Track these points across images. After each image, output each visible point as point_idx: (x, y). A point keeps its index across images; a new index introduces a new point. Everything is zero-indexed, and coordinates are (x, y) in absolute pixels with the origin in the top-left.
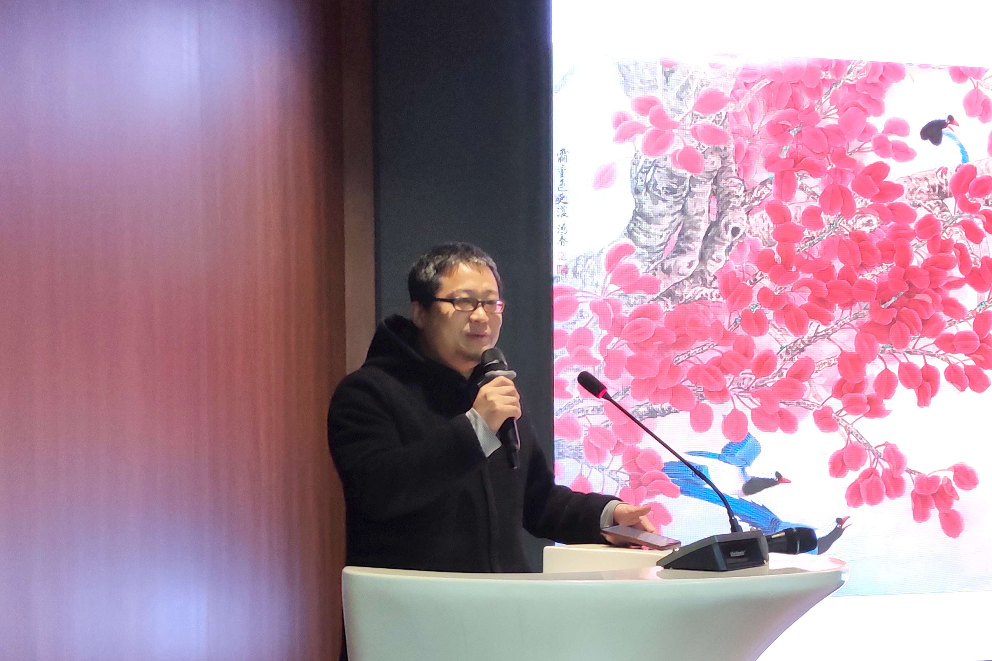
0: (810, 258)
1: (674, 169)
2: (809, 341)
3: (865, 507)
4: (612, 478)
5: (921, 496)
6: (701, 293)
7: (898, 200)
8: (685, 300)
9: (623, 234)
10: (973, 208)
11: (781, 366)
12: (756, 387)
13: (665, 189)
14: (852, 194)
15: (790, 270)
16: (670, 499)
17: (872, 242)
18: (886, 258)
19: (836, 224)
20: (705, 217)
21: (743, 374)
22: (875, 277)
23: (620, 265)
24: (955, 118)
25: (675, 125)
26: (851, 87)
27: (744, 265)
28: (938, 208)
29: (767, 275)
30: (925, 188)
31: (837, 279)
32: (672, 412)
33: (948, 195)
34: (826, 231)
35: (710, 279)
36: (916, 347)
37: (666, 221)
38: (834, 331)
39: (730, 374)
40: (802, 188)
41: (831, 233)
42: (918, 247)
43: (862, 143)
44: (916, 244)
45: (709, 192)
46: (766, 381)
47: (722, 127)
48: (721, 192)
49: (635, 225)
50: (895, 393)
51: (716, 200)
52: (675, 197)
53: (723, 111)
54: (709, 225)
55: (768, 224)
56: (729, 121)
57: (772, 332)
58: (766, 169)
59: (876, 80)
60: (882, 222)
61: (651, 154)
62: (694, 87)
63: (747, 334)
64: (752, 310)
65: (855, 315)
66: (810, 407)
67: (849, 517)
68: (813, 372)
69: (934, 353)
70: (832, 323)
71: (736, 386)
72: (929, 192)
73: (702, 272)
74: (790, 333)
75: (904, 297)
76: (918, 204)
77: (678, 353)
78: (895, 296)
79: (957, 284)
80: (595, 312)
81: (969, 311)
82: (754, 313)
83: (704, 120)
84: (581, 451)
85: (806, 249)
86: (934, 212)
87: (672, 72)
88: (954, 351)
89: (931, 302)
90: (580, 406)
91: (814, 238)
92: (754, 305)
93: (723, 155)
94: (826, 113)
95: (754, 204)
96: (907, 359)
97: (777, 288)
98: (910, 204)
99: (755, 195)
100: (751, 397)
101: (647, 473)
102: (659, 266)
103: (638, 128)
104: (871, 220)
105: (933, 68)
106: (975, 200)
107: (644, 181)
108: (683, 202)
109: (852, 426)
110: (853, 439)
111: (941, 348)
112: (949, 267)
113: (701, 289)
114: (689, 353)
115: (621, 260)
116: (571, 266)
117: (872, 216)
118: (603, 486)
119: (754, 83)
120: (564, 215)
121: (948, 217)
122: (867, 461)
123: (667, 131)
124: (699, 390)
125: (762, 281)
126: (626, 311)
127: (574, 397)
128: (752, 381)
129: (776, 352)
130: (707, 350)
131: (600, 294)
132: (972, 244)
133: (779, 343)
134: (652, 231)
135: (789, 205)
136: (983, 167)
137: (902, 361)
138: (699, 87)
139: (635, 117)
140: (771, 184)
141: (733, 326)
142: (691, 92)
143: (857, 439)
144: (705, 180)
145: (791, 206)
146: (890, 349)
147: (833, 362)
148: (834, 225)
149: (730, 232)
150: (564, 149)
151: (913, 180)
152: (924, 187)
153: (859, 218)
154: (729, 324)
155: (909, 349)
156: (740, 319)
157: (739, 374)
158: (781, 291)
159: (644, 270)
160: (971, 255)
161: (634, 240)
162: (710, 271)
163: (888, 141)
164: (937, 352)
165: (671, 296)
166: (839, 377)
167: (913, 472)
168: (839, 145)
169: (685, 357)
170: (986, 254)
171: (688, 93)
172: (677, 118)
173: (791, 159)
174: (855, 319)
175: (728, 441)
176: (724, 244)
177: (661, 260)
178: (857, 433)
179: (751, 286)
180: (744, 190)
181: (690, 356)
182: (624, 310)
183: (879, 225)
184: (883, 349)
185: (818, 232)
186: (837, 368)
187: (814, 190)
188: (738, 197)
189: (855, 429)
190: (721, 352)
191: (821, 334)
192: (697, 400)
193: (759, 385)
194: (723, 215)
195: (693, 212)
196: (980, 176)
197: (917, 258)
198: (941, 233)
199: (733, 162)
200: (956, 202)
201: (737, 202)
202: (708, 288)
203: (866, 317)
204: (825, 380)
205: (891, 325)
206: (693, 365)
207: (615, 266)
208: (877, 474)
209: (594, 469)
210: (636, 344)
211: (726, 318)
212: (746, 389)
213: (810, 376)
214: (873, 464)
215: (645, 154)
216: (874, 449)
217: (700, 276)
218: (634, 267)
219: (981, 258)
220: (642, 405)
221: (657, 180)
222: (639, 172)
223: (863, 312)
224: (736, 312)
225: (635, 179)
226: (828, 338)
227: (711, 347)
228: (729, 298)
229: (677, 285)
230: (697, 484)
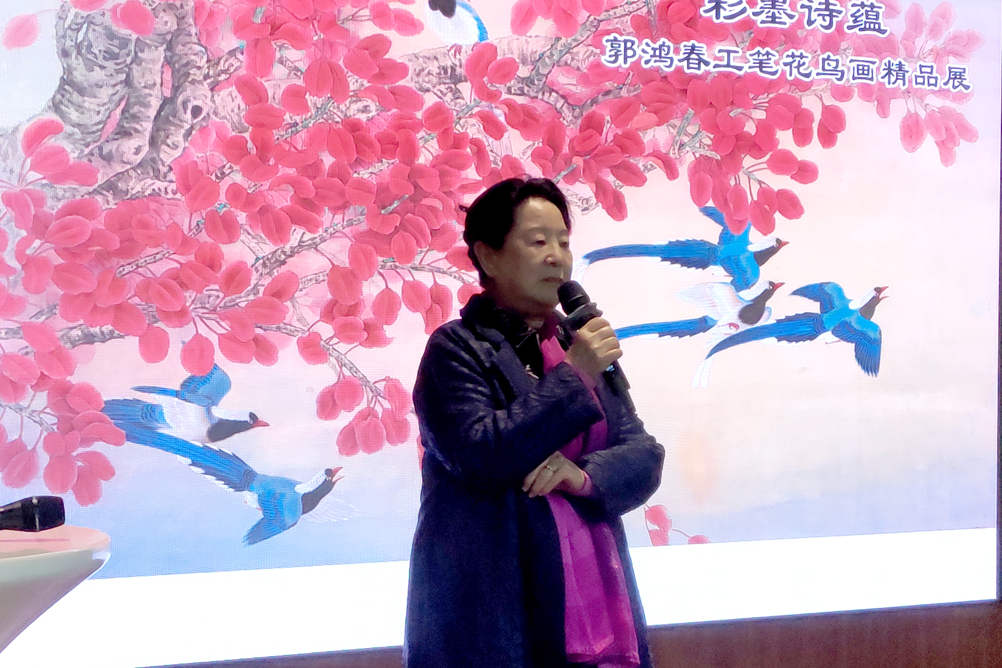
0: (293, 149)
1: (115, 28)
2: (291, 252)
3: (361, 455)
4: (33, 420)
6: (152, 187)
7: (401, 83)
8: (131, 196)
9: (47, 107)
10: (492, 97)
11: (256, 282)
12: (225, 307)
13: (102, 52)
14: (346, 73)
15: (267, 163)
17: (369, 132)
18: (386, 153)
19: (325, 109)
20: (156, 91)
21: (207, 291)
22: (373, 175)
23: (45, 146)
27: (208, 154)
28: (450, 95)
29: (239, 169)
30: (435, 70)
31: (325, 176)
32: (115, 338)
33: (463, 79)
34: (312, 117)
35: (164, 169)
36: (423, 262)
37: (105, 94)
38: (323, 240)
39: (190, 291)
40: (281, 62)
41: (319, 119)
42: (426, 141)
43: (355, 10)
44: (423, 137)
45: (162, 60)
46: (238, 301)
48: (178, 61)
49: (63, 96)
50: (398, 318)
51: (170, 70)
52: (117, 64)
54: (161, 102)
55: (239, 105)
57: (244, 238)
58: (236, 34)
60: (382, 108)
61: (83, 7)
63: (213, 241)
64: (219, 211)
65: (348, 222)
66: (294, 333)
67: (341, 468)
68: (296, 291)
69: (445, 270)
70: (321, 231)
71: (199, 306)
72: (440, 74)
73: (153, 160)
74: (267, 241)
75: (408, 200)
76: (425, 88)
77: (122, 262)
78: (399, 199)
79: (473, 187)
80: (9, 205)
82: (221, 214)
85: (286, 139)
86: (446, 99)
89: (441, 209)
91: (297, 124)
92: (221, 204)
93: (179, 14)
95: (220, 78)
96: (413, 278)
97: (251, 184)
98: (416, 88)
99: (221, 67)
100: (219, 320)
101: (80, 415)
102: (96, 151)
104: (368, 106)
106: (495, 86)
107: (75, 41)
108: (127, 70)
109: (346, 357)
110: (347, 373)
111: (454, 264)
112: (462, 167)
113: (152, 182)
114: (136, 263)
115: (44, 141)
117: (370, 101)
118: (22, 431)
121: (462, 106)
122: (364, 400)
124: (151, 309)
125: (231, 175)
126: (52, 206)
128: (219, 300)
129: (249, 264)
130: (161, 259)
131: (15, 183)
132: (491, 139)
133: (254, 253)
134: (86, 105)
135: (267, 81)
136: (506, 47)
137: (407, 279)
140: (242, 54)
141: (194, 231)
143: (351, 372)
144: (156, 44)
145: (269, 82)
146: (393, 264)
147: (322, 278)
148: (323, 110)
149: (189, 112)
151: (420, 58)
152: (434, 67)
153: (353, 102)
154: (190, 228)
155: (415, 264)
156: (203, 221)
157: (202, 291)
158: (256, 189)
159: (76, 155)
160: (490, 153)
161: (63, 115)
162: (164, 160)
163: (389, 9)
164: (449, 268)
165: (112, 189)
166: (329, 296)
168: (328, 11)
169: (132, 267)
170: (509, 153)
173: (267, 25)
174: (348, 226)
175: (189, 374)
176: (183, 127)
177: (98, 144)
178: (352, 366)
179: (217, 181)
180: (206, 59)
181: (138, 267)
182: (49, 205)
183: (378, 112)
184: (383, 264)
185: (302, 117)
186: (326, 285)
187: (297, 65)
188: (199, 68)
189: (349, 361)
190: (178, 262)
191: (307, 243)
192: (147, 322)
193: (228, 305)
194: (181, 90)
195: (140, 83)
196: (501, 58)
197: (424, 154)
198: (454, 125)
199: (193, 23)
200: (472, 88)
201: (198, 75)
202: (162, 181)
203: (362, 224)
204: (312, 300)
205: (392, 234)
206: (142, 278)
207: (37, 148)
208: (375, 416)
209: (7, 408)
210: (65, 249)
211: (186, 221)
212: (211, 309)
213: (294, 295)
214: (371, 403)
215: (75, 7)
216: (372, 385)
217: (152, 166)
218: (63, 150)
219: (502, 157)
220: (75, 328)
221: (92, 40)
222: (67, 29)
223: (359, 217)
224: (199, 212)
225: (63, 37)
226: (316, 249)
227: (166, 255)
228: (189, 194)
229: (120, 176)
230: (149, 428)
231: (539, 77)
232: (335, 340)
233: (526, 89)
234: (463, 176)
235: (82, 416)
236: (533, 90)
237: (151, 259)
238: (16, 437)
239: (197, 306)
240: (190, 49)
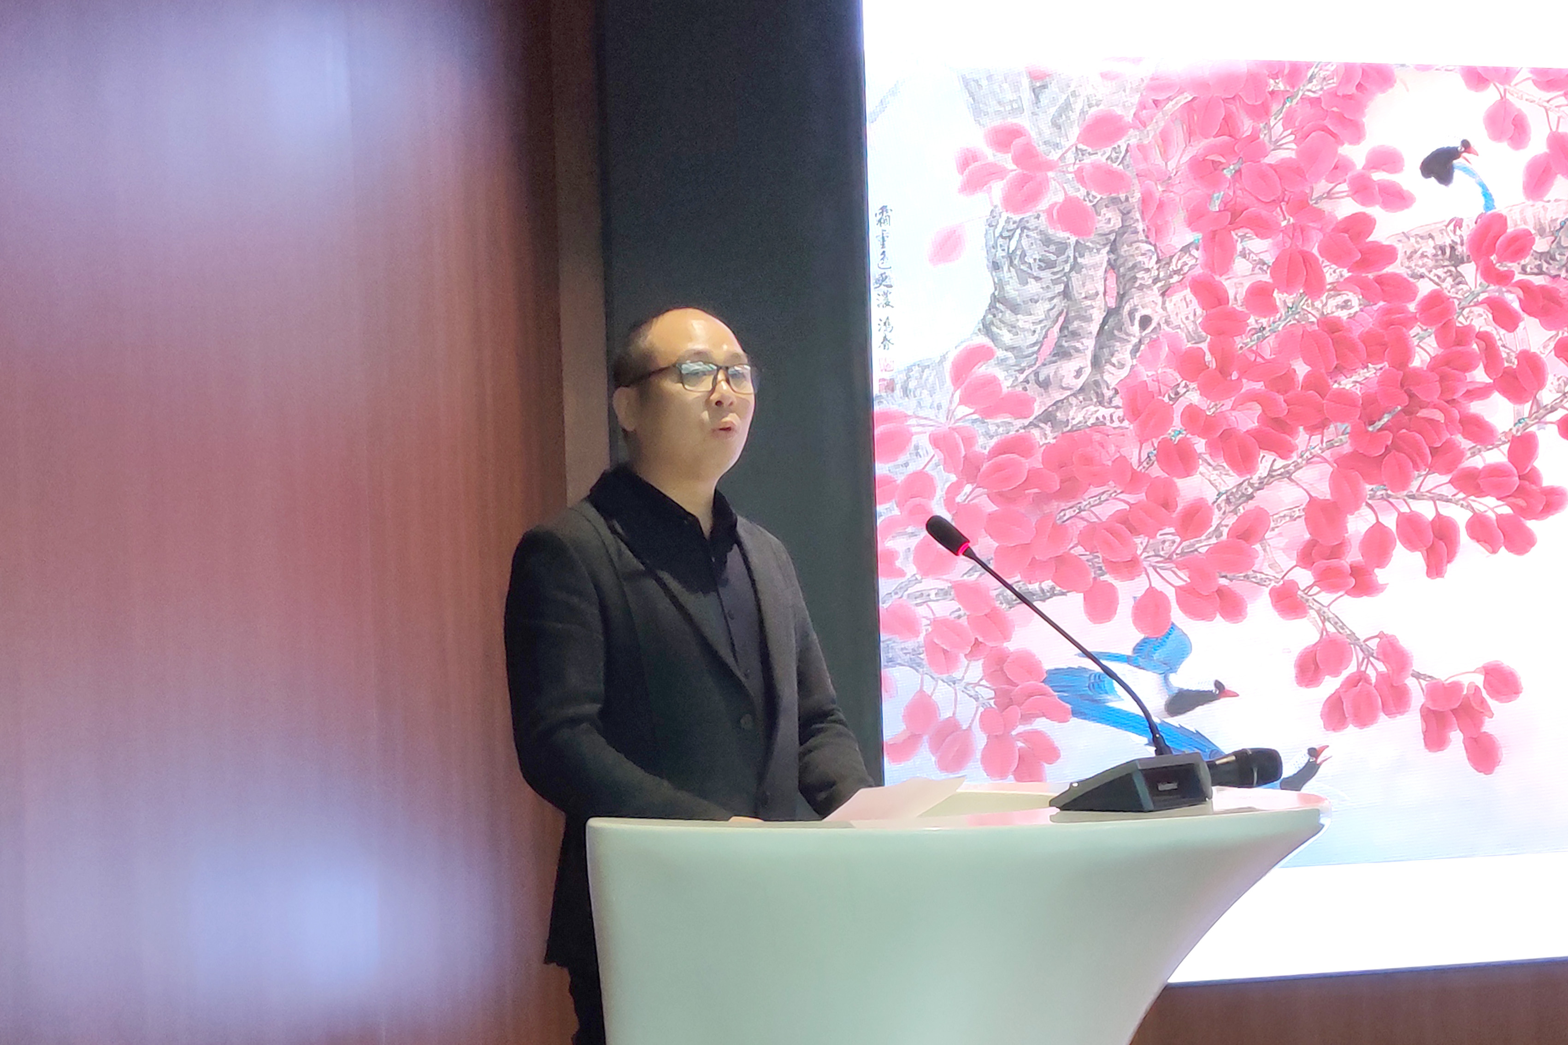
0: (1259, 359)
1: (1051, 231)
2: (1261, 483)
3: (1351, 731)
4: (968, 694)
5: (1434, 712)
6: (1095, 416)
7: (1389, 269)
8: (1072, 427)
9: (976, 330)
10: (1503, 279)
11: (1218, 522)
12: (1183, 554)
13: (1037, 261)
14: (1321, 262)
15: (1229, 378)
16: (1056, 724)
17: (1352, 333)
18: (1372, 357)
19: (1297, 308)
20: (1099, 302)
21: (1161, 535)
22: (1358, 384)
23: (975, 375)
24: (1472, 143)
25: (1050, 166)
26: (1315, 102)
27: (1159, 371)
28: (1449, 280)
29: (1195, 386)
30: (1430, 251)
31: (1300, 389)
32: (1058, 595)
33: (1465, 259)
34: (1282, 319)
35: (1108, 393)
36: (1422, 488)
37: (1040, 309)
38: (1298, 467)
39: (1142, 536)
40: (1243, 255)
41: (1290, 321)
42: (1422, 339)
43: (1333, 185)
44: (1418, 334)
45: (1105, 265)
46: (1197, 546)
47: (1121, 167)
48: (1123, 264)
49: (994, 316)
50: (1393, 558)
51: (1115, 275)
52: (1054, 273)
53: (1122, 144)
54: (1105, 314)
55: (1195, 310)
56: (1131, 157)
57: (1205, 471)
58: (1189, 226)
59: (1352, 90)
60: (1366, 302)
61: (1016, 210)
62: (1078, 106)
63: (1167, 476)
64: (1173, 438)
65: (1328, 443)
66: (1265, 581)
67: (1328, 746)
68: (1267, 531)
69: (1450, 497)
70: (1295, 457)
71: (1152, 553)
72: (1435, 255)
73: (1096, 383)
74: (1231, 472)
75: (1402, 413)
76: (1419, 274)
77: (1063, 505)
78: (1390, 412)
79: (1482, 392)
80: (937, 448)
81: (1500, 432)
82: (1176, 443)
83: (1093, 157)
84: (921, 656)
85: (1252, 347)
86: (1444, 285)
87: (1044, 87)
88: (1480, 492)
89: (1442, 421)
90: (919, 587)
91: (1264, 328)
92: (1176, 430)
93: (1124, 209)
94: (1277, 141)
95: (1172, 281)
96: (1410, 508)
97: (1210, 404)
98: (1408, 274)
99: (1173, 267)
100: (1176, 570)
101: (1019, 687)
102: (1032, 377)
103: (994, 172)
104: (1349, 301)
105: (1437, 70)
106: (1506, 266)
107: (1006, 250)
108: (1066, 280)
109: (1329, 610)
110: (1331, 629)
111: (1461, 489)
112: (1469, 367)
113: (1096, 409)
114: (1079, 506)
115: (973, 370)
116: (900, 379)
117: (1351, 294)
118: (955, 707)
119: (1169, 99)
120: (887, 304)
121: (1465, 293)
122: (1352, 662)
123: (1039, 176)
125: (1187, 395)
126: (984, 445)
127: (908, 576)
128: (1175, 545)
129: (1210, 501)
130: (1107, 500)
131: (943, 420)
132: (1503, 332)
133: (1216, 487)
134: (1020, 324)
135: (1226, 280)
136: (1517, 217)
137: (1402, 510)
138: (1086, 108)
139: (990, 155)
140: (1197, 249)
141: (1145, 463)
142: (1074, 116)
143: (1336, 628)
144: (1098, 247)
145: (1228, 281)
146: (1383, 492)
147: (1297, 514)
148: (1293, 309)
149: (1137, 323)
150: (885, 207)
151: (1411, 238)
152: (1428, 248)
153: (1331, 298)
154: (1139, 461)
155: (1412, 492)
156: (1155, 452)
157: (1156, 535)
158: (1217, 409)
159: (1009, 383)
160: (1502, 349)
161: (993, 338)
162: (1109, 382)
163: (1372, 181)
164: (1454, 495)
165: (1050, 420)
166: (1307, 536)
167: (1422, 677)
168: (1298, 189)
169: (1074, 511)
170: (1525, 347)
171: (1068, 118)
172: (1054, 156)
173: (1226, 212)
174: (1328, 449)
175: (1142, 636)
176: (1130, 342)
177: (1034, 368)
178: (1337, 620)
179: (1171, 403)
180: (1156, 259)
181: (1081, 510)
182: (980, 443)
183: (1362, 307)
184: (1371, 492)
185: (1269, 320)
186: (1304, 523)
187: (1262, 258)
188: (1148, 270)
189: (1333, 614)
190: (1128, 503)
191: (1279, 472)
192: (1093, 575)
193: (1186, 551)
194: (1127, 298)
195: (1080, 294)
196: (1512, 229)
197: (1419, 355)
198: (1455, 317)
199: (1139, 218)
200: (1477, 270)
201: (1146, 278)
202: (1106, 408)
203: (1345, 446)
204: (1286, 541)
205: (1383, 456)
206: (1086, 523)
207: (966, 377)
208: (1367, 680)
209: (940, 682)
210: (1001, 494)
211: (1134, 453)
212: (1166, 557)
213: (1264, 536)
214: (1362, 665)
215: (1007, 211)
216: (1362, 644)
217: (1094, 390)
218: (995, 379)
219: (1517, 352)
221: (1025, 248)
222: (998, 237)
223: (1340, 437)
224: (1150, 442)
225: (993, 247)
226: (1289, 478)
227: (1113, 495)
228: (1137, 421)
229: (1060, 404)
230: (1097, 701)
231: (1563, 250)
232: (1316, 589)
233: (1545, 265)
234: (1468, 380)
235: (1022, 688)
236: (1555, 267)
237: (1096, 500)
238: (949, 714)
240: (1137, 248)
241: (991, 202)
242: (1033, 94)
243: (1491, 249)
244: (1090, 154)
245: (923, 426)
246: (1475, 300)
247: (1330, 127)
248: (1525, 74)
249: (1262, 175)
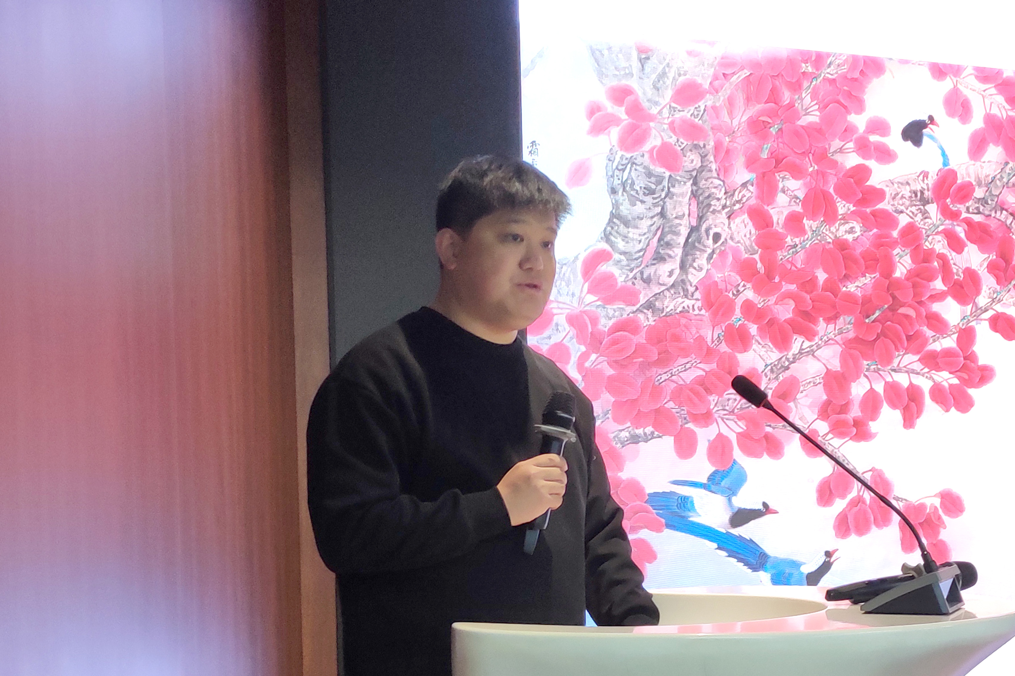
0: (793, 268)
1: (652, 167)
2: (793, 359)
3: (853, 538)
6: (682, 305)
7: (880, 206)
8: (666, 313)
9: (600, 238)
10: (954, 216)
11: (765, 386)
12: (741, 409)
13: (643, 189)
14: (835, 198)
15: (773, 281)
16: (655, 534)
17: (855, 251)
18: (869, 269)
19: (819, 231)
20: (685, 221)
21: (727, 394)
22: (859, 289)
23: (599, 272)
24: (935, 118)
25: (652, 118)
26: (832, 82)
27: (726, 274)
28: (920, 215)
29: (751, 286)
30: (907, 194)
31: (820, 290)
32: (656, 438)
33: (930, 201)
34: (809, 239)
35: (691, 289)
36: (900, 364)
37: (645, 224)
38: (819, 347)
39: (714, 395)
40: (784, 191)
41: (814, 241)
42: (901, 257)
43: (843, 143)
44: (899, 253)
45: (689, 193)
47: (700, 122)
48: (702, 194)
49: (612, 228)
50: (881, 414)
51: (696, 202)
52: (654, 198)
53: (702, 104)
54: (689, 230)
55: (750, 230)
56: (707, 115)
57: (756, 348)
58: (747, 168)
59: (857, 75)
60: (865, 229)
61: (627, 149)
62: (671, 75)
63: (731, 351)
64: (735, 324)
65: (839, 330)
67: (838, 550)
68: (798, 393)
69: (919, 371)
70: (817, 339)
72: (911, 197)
73: (683, 281)
74: (774, 350)
75: (888, 310)
76: (900, 210)
77: (660, 371)
78: (880, 309)
79: (939, 297)
80: (572, 325)
81: (952, 325)
82: (737, 327)
83: (682, 113)
85: (788, 258)
86: (916, 219)
87: (647, 58)
88: (939, 368)
89: (914, 317)
91: (797, 245)
92: (737, 318)
93: (702, 153)
94: (807, 109)
95: (735, 208)
96: (892, 377)
97: (760, 299)
98: (893, 210)
99: (736, 198)
100: (736, 420)
101: (629, 505)
102: (638, 275)
103: (612, 120)
104: (853, 227)
105: (913, 64)
106: (956, 207)
107: (621, 180)
108: (662, 204)
109: (839, 451)
111: (926, 366)
112: (931, 279)
113: (683, 300)
114: (671, 371)
115: (597, 268)
117: (855, 223)
119: (734, 74)
121: (930, 225)
122: (853, 490)
123: (644, 125)
124: (682, 412)
125: (744, 292)
126: (605, 324)
128: (736, 402)
129: (760, 370)
130: (690, 368)
131: (575, 304)
132: (954, 254)
133: (764, 360)
134: (630, 235)
135: (771, 209)
136: (964, 172)
137: (887, 380)
138: (677, 76)
139: (610, 107)
140: (753, 186)
141: (716, 342)
142: (669, 82)
144: (685, 180)
145: (773, 210)
146: (875, 366)
147: (818, 381)
148: (817, 232)
149: (711, 237)
150: (535, 142)
151: (895, 184)
152: (906, 191)
153: (841, 225)
154: (712, 340)
155: (894, 367)
156: (723, 333)
157: (722, 395)
158: (765, 303)
159: (623, 279)
160: (953, 266)
161: (612, 244)
162: (692, 281)
163: (869, 141)
164: (922, 370)
165: (651, 308)
166: (825, 397)
167: (900, 500)
168: (820, 145)
169: (668, 376)
170: (968, 265)
171: (664, 83)
172: (654, 111)
173: (772, 159)
174: (839, 334)
176: (706, 251)
177: (641, 268)
178: (844, 458)
179: (734, 298)
180: (724, 192)
181: (672, 375)
182: (602, 324)
183: (862, 232)
184: (867, 367)
185: (801, 239)
186: (822, 387)
187: (796, 194)
188: (718, 199)
189: (842, 454)
190: (704, 370)
191: (806, 350)
192: (680, 423)
193: (744, 407)
194: (704, 219)
195: (672, 215)
196: (961, 181)
197: (900, 269)
198: (923, 242)
199: (713, 161)
200: (937, 209)
201: (717, 205)
202: (690, 300)
203: (850, 332)
204: (811, 400)
205: (875, 340)
206: (675, 385)
207: (592, 273)
208: (862, 504)
210: (616, 362)
211: (709, 333)
212: (731, 410)
213: (796, 396)
214: (860, 492)
215: (621, 150)
216: (861, 475)
217: (681, 286)
218: (612, 275)
219: (963, 269)
220: (624, 430)
221: (634, 178)
222: (615, 169)
223: (847, 326)
224: (719, 326)
225: (612, 177)
226: (813, 355)
227: (694, 365)
228: (710, 311)
229: (658, 296)
230: (683, 517)
231: (993, 197)
232: (830, 436)
233: (981, 208)
234: (932, 288)
235: (631, 507)
236: (987, 209)
237: (682, 368)
239: (720, 408)
241: (611, 145)
242: (639, 64)
243: (947, 195)
244: (679, 111)
245: (562, 309)
246: (936, 231)
247: (843, 101)
248: (969, 70)
249: (796, 133)
